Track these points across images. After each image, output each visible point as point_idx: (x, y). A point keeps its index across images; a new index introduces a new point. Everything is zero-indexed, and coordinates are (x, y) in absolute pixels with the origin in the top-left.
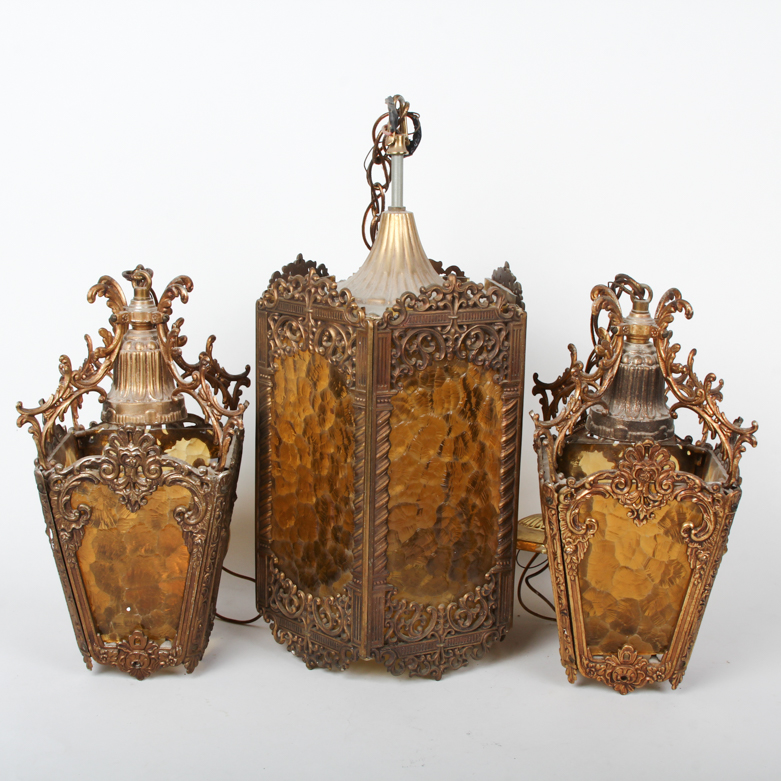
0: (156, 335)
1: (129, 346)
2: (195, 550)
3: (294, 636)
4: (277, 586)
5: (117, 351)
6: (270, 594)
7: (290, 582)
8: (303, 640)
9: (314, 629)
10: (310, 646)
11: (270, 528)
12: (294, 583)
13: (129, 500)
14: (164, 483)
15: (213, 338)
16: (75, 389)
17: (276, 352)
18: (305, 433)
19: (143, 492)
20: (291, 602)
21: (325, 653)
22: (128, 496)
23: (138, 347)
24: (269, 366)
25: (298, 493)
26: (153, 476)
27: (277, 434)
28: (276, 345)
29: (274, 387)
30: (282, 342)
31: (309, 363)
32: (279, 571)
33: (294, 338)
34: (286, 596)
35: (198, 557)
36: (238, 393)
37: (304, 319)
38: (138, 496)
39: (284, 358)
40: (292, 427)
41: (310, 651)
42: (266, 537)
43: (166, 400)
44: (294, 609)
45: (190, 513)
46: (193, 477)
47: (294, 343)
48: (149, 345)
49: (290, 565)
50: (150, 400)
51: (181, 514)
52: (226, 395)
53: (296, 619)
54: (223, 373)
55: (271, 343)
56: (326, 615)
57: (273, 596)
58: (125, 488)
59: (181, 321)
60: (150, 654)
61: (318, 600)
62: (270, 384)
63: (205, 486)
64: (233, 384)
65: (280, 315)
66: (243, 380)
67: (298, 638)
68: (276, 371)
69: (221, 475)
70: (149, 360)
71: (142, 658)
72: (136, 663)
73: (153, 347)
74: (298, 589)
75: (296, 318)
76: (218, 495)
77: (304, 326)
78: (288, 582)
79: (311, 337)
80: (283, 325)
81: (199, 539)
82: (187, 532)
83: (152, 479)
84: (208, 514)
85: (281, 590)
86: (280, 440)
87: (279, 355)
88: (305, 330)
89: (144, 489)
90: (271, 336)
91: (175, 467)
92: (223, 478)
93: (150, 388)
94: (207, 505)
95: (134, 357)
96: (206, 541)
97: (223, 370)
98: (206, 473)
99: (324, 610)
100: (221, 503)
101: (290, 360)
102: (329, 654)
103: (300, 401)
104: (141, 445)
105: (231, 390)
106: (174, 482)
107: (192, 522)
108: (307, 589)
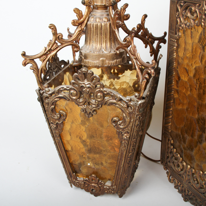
0: (108, 13)
1: (92, 19)
2: (123, 142)
3: (178, 183)
4: (172, 155)
5: (86, 22)
6: (168, 157)
7: (179, 155)
8: (183, 187)
9: (189, 184)
10: (187, 191)
11: (170, 124)
12: (181, 156)
13: (86, 111)
14: (105, 104)
15: (146, 16)
16: (59, 44)
17: (180, 26)
18: (194, 76)
19: (93, 108)
20: (178, 166)
21: (194, 199)
22: (85, 109)
23: (98, 20)
24: (176, 34)
25: (187, 109)
26: (99, 100)
27: (178, 74)
28: (181, 21)
29: (178, 47)
30: (185, 19)
31: (201, 34)
32: (174, 148)
33: (192, 17)
34: (176, 161)
35: (125, 146)
36: (159, 47)
37: (200, 5)
38: (91, 109)
39: (185, 29)
40: (187, 71)
41: (186, 194)
42: (168, 128)
43: (113, 52)
44: (180, 170)
45: (120, 122)
46: (123, 102)
47: (192, 21)
48: (104, 19)
49: (179, 146)
50: (103, 52)
51: (115, 122)
52: (152, 48)
53: (180, 175)
54: (151, 36)
55: (178, 20)
56: (197, 180)
57: (169, 159)
58: (84, 104)
59: (127, 5)
60: (100, 187)
61: (193, 170)
62: (176, 45)
63: (130, 108)
64: (156, 42)
65: (185, 2)
66: (162, 40)
67: (180, 184)
68: (179, 37)
69: (140, 102)
70: (103, 28)
71: (96, 188)
72: (93, 190)
73: (106, 20)
74: (183, 160)
75: (195, 4)
76: (137, 114)
77: (199, 10)
78: (177, 155)
79: (204, 17)
80: (186, 9)
81: (126, 136)
82: (119, 132)
83: (99, 101)
84: (131, 124)
85: (174, 158)
86: (179, 78)
87: (183, 28)
88: (200, 13)
89: (94, 106)
90: (178, 15)
91: (112, 96)
92: (140, 104)
93: (104, 45)
94: (130, 119)
95: (95, 26)
96: (129, 138)
97: (151, 35)
98: (131, 100)
99: (196, 176)
100: (139, 118)
101: (189, 31)
102: (196, 200)
103: (193, 57)
104: (92, 81)
105: (155, 45)
106: (112, 104)
107: (121, 127)
108: (188, 162)
